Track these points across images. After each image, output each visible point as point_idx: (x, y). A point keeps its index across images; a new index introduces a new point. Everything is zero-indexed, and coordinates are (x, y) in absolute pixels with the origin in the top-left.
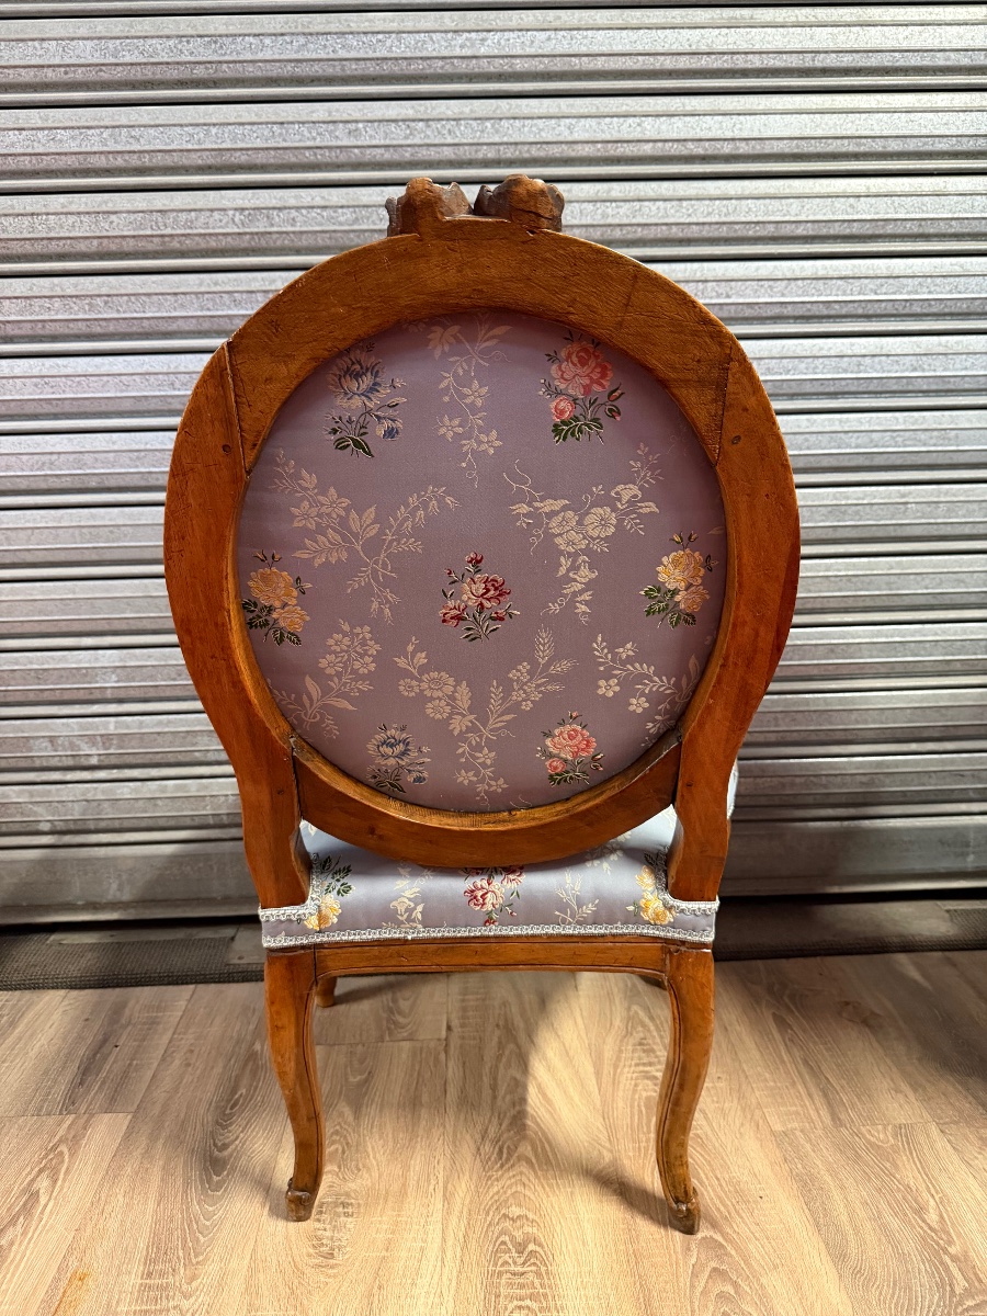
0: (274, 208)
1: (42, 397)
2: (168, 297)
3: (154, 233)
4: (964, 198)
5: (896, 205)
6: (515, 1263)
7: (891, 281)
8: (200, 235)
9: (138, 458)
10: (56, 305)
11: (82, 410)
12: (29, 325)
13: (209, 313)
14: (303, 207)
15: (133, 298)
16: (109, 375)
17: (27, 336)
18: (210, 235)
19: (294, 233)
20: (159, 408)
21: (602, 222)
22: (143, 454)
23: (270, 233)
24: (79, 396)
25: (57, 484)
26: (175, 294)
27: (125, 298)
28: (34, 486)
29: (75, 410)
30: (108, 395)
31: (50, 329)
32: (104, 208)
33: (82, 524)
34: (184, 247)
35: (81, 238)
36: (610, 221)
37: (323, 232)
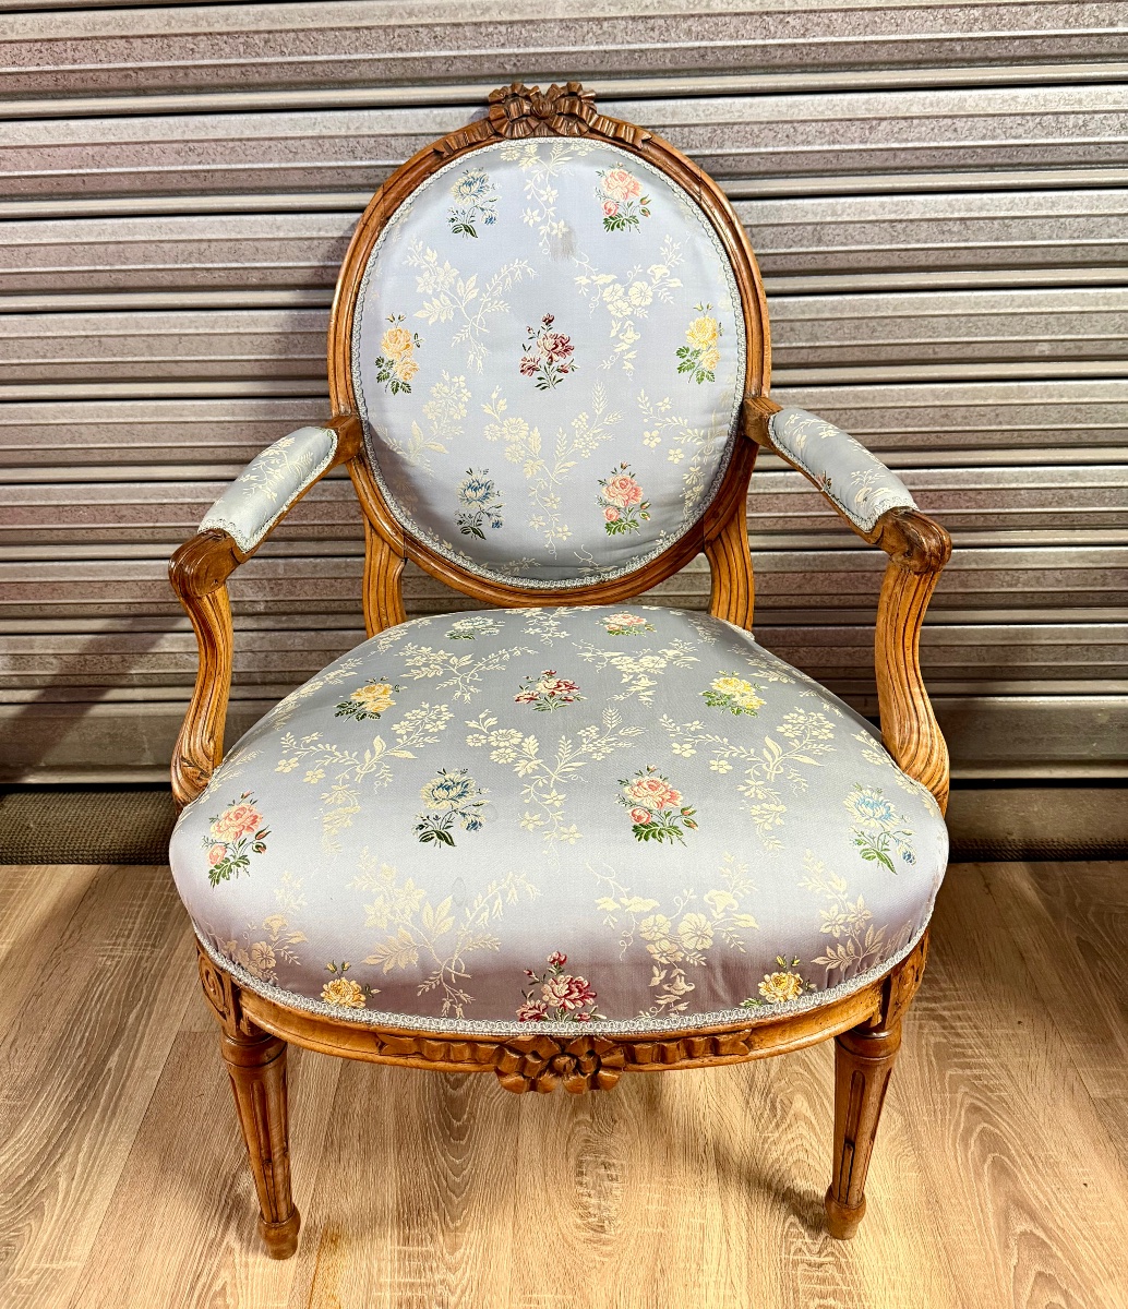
1: (186, 168)
2: (348, 33)
6: (810, 1251)
9: (309, 248)
10: (202, 46)
12: (167, 74)
13: (400, 55)
15: (301, 35)
16: (271, 139)
17: (164, 88)
20: (336, 183)
22: (316, 242)
24: (233, 166)
25: (209, 280)
26: (357, 29)
27: (292, 35)
28: (179, 282)
30: (271, 165)
31: (195, 77)
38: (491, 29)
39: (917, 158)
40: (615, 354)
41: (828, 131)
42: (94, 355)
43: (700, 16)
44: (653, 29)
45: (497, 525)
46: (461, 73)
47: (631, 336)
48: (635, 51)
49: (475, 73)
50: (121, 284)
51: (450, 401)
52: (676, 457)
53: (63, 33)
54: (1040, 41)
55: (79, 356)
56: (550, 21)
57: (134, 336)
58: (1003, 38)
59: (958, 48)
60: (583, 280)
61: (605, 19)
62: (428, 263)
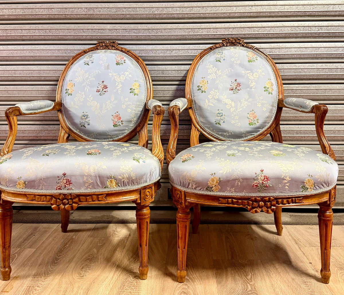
0: (95, 8)
1: (31, 55)
2: (66, 30)
3: (63, 14)
4: (282, 6)
5: (263, 8)
7: (262, 28)
8: (75, 14)
10: (36, 32)
11: (41, 59)
12: (29, 37)
13: (76, 34)
14: (103, 8)
15: (57, 30)
17: (28, 39)
18: (78, 14)
19: (100, 14)
20: (62, 59)
21: (182, 13)
22: (57, 71)
23: (94, 14)
25: (33, 79)
26: (68, 29)
27: (55, 30)
28: (27, 79)
29: (39, 59)
31: (34, 38)
32: (51, 7)
33: (39, 90)
34: (71, 17)
35: (44, 15)
36: (184, 12)
37: (108, 14)
38: (95, 30)
39: (181, 58)
40: (117, 89)
41: (163, 52)
42: (6, 95)
43: (136, 29)
44: (127, 31)
45: (89, 124)
46: (89, 38)
47: (120, 85)
48: (123, 35)
49: (92, 39)
50: (14, 79)
51: (80, 98)
52: (129, 110)
53: (9, 28)
54: (203, 35)
55: (2, 95)
56: (107, 29)
57: (15, 90)
58: (195, 35)
59: (187, 37)
60: (110, 74)
61: (118, 29)
62: (78, 70)
